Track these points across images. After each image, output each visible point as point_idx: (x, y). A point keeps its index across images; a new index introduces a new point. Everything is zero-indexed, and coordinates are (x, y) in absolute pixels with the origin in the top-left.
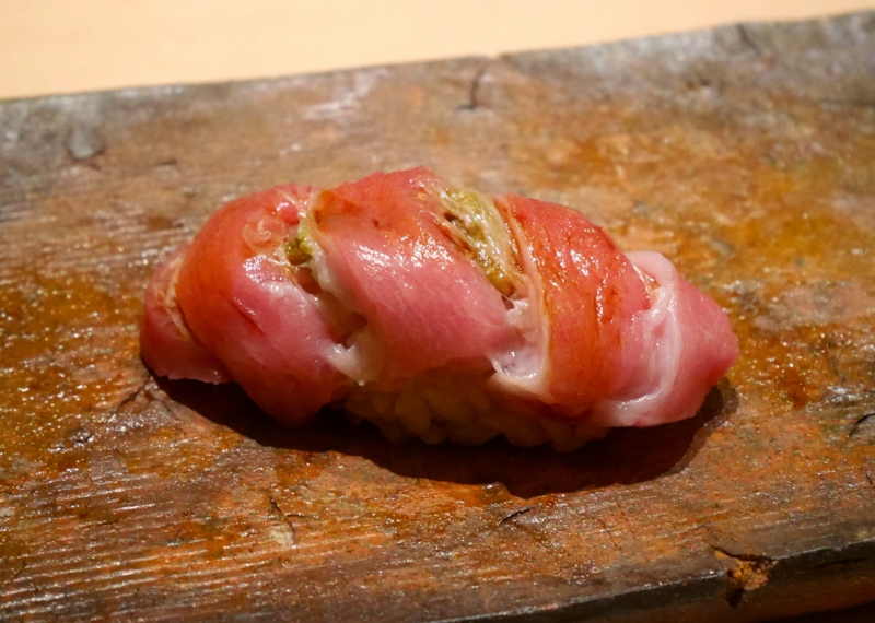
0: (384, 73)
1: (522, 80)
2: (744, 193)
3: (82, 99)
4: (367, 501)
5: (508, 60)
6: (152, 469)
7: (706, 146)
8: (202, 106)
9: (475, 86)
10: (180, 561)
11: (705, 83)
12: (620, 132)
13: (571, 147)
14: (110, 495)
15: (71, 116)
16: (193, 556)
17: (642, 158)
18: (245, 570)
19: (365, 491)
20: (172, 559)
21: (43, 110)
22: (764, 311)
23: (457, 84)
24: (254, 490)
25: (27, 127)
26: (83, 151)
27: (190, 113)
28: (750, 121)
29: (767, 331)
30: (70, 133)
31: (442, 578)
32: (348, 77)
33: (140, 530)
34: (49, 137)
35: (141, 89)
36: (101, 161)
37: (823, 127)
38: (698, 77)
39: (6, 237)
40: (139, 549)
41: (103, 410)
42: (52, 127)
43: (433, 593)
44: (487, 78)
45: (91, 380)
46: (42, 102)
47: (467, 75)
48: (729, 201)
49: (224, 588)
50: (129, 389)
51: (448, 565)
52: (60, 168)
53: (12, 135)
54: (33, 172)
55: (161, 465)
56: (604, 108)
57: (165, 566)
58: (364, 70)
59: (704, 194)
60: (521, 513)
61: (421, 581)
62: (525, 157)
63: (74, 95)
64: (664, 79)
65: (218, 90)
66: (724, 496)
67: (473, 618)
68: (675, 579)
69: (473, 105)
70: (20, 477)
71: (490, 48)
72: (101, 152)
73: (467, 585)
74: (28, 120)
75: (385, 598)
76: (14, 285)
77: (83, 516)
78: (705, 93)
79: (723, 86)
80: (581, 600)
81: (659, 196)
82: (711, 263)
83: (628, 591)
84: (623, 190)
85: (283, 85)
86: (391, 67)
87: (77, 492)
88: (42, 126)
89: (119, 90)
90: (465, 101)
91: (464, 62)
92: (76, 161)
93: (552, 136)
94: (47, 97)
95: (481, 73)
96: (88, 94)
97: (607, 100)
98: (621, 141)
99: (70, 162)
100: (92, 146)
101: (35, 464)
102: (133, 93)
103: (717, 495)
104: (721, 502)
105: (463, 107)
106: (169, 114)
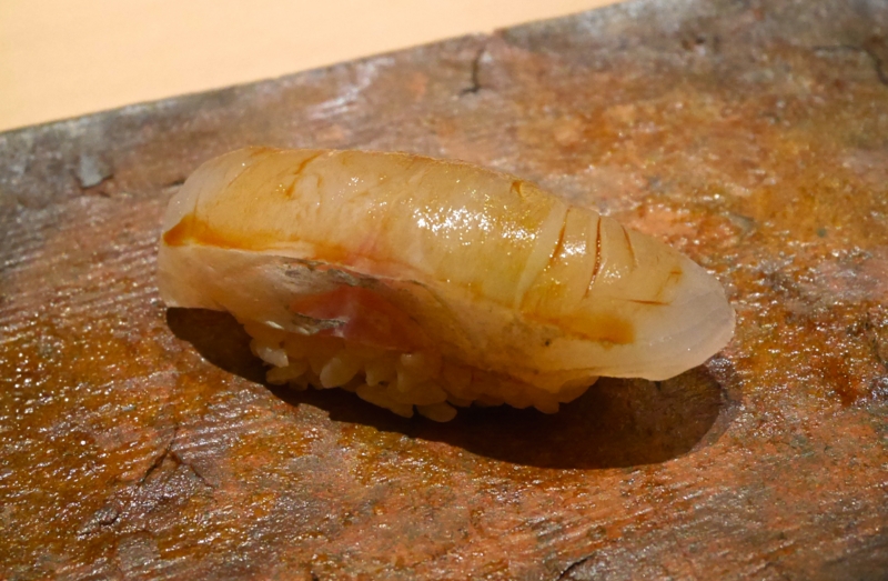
0: (384, 62)
1: (522, 55)
2: (756, 159)
3: (85, 121)
4: (414, 566)
5: (505, 36)
6: (185, 550)
7: (710, 107)
8: (207, 116)
9: (475, 66)
11: (700, 41)
12: (623, 103)
13: (578, 124)
15: (77, 140)
17: (648, 130)
19: (411, 554)
21: (48, 137)
22: (796, 293)
23: (458, 66)
24: (294, 566)
25: (32, 157)
26: (90, 178)
27: (195, 126)
28: (748, 77)
29: (801, 316)
30: (76, 160)
32: (350, 70)
34: (56, 167)
36: (110, 185)
37: (821, 78)
38: (689, 37)
39: (18, 285)
41: (128, 482)
42: (59, 156)
44: (486, 58)
45: (113, 446)
46: (46, 130)
47: (466, 56)
48: (741, 168)
50: (154, 453)
52: (72, 197)
53: (18, 168)
54: (42, 206)
55: (195, 545)
56: (605, 77)
58: (364, 61)
59: (716, 164)
60: (578, 564)
62: (533, 140)
63: (77, 119)
64: (657, 39)
65: (223, 97)
66: (787, 523)
69: (475, 90)
70: (46, 574)
71: (485, 25)
72: (110, 178)
74: (33, 151)
76: (29, 339)
78: (701, 51)
79: (717, 44)
81: (672, 169)
82: (733, 241)
84: (635, 168)
85: (286, 84)
88: (49, 155)
89: (123, 108)
90: (469, 85)
91: (466, 41)
92: (85, 190)
93: (558, 114)
94: (51, 124)
95: (481, 51)
96: (89, 116)
97: (606, 67)
98: (626, 112)
99: (78, 191)
100: (101, 172)
101: (62, 557)
102: (138, 109)
103: (780, 522)
104: (786, 529)
105: (466, 91)
106: (174, 129)
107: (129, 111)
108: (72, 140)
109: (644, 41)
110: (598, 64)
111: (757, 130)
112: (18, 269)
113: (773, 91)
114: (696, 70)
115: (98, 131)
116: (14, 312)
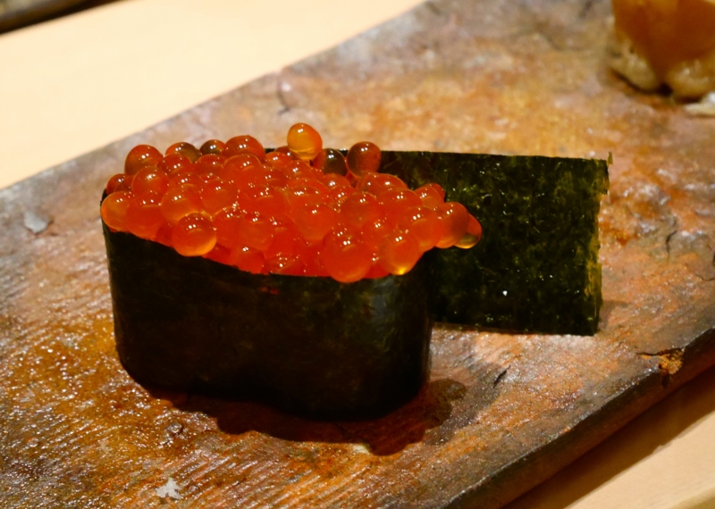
0: (214, 104)
1: (308, 82)
2: (498, 114)
3: (16, 188)
5: (291, 71)
7: (452, 89)
9: (280, 95)
10: (307, 490)
11: (425, 48)
12: (393, 97)
13: (367, 117)
14: (227, 462)
15: (15, 203)
16: (314, 483)
17: (418, 112)
18: (354, 480)
20: (301, 491)
23: (267, 97)
26: (38, 226)
28: (468, 64)
30: (22, 216)
31: (483, 436)
32: (192, 114)
33: (265, 479)
34: (7, 223)
35: (56, 168)
36: (55, 229)
37: (516, 54)
38: (418, 45)
39: (24, 307)
40: (273, 493)
42: (6, 216)
43: (485, 449)
44: (286, 88)
47: (271, 88)
48: (490, 122)
49: (349, 497)
51: (481, 426)
52: (29, 242)
56: (372, 84)
57: (301, 497)
58: (201, 106)
59: (473, 123)
60: (502, 375)
61: (472, 443)
63: (9, 188)
64: (399, 53)
66: (620, 318)
67: (524, 455)
68: (629, 383)
69: (287, 109)
70: (154, 473)
71: (274, 65)
72: (51, 223)
73: (503, 436)
75: (458, 464)
76: (53, 339)
77: (219, 484)
78: (430, 55)
79: (437, 46)
80: (583, 418)
83: (607, 401)
86: (217, 99)
87: (202, 469)
89: (40, 173)
90: (281, 107)
91: (264, 80)
92: (38, 234)
93: (351, 114)
95: (279, 85)
96: (19, 183)
97: (369, 77)
98: (397, 103)
99: (33, 237)
100: (43, 220)
101: (158, 460)
102: (51, 173)
103: (616, 319)
104: (621, 322)
105: (281, 113)
106: (83, 180)
107: (46, 174)
108: (12, 203)
109: (388, 54)
110: (362, 77)
111: (490, 96)
112: (18, 296)
113: (489, 70)
114: (431, 66)
115: (29, 193)
116: (31, 324)
